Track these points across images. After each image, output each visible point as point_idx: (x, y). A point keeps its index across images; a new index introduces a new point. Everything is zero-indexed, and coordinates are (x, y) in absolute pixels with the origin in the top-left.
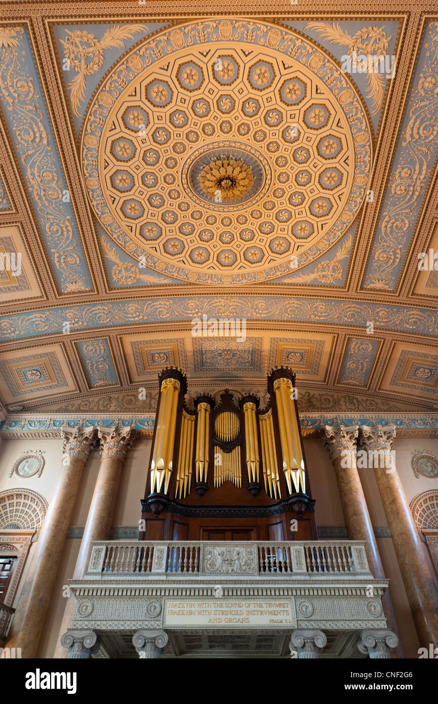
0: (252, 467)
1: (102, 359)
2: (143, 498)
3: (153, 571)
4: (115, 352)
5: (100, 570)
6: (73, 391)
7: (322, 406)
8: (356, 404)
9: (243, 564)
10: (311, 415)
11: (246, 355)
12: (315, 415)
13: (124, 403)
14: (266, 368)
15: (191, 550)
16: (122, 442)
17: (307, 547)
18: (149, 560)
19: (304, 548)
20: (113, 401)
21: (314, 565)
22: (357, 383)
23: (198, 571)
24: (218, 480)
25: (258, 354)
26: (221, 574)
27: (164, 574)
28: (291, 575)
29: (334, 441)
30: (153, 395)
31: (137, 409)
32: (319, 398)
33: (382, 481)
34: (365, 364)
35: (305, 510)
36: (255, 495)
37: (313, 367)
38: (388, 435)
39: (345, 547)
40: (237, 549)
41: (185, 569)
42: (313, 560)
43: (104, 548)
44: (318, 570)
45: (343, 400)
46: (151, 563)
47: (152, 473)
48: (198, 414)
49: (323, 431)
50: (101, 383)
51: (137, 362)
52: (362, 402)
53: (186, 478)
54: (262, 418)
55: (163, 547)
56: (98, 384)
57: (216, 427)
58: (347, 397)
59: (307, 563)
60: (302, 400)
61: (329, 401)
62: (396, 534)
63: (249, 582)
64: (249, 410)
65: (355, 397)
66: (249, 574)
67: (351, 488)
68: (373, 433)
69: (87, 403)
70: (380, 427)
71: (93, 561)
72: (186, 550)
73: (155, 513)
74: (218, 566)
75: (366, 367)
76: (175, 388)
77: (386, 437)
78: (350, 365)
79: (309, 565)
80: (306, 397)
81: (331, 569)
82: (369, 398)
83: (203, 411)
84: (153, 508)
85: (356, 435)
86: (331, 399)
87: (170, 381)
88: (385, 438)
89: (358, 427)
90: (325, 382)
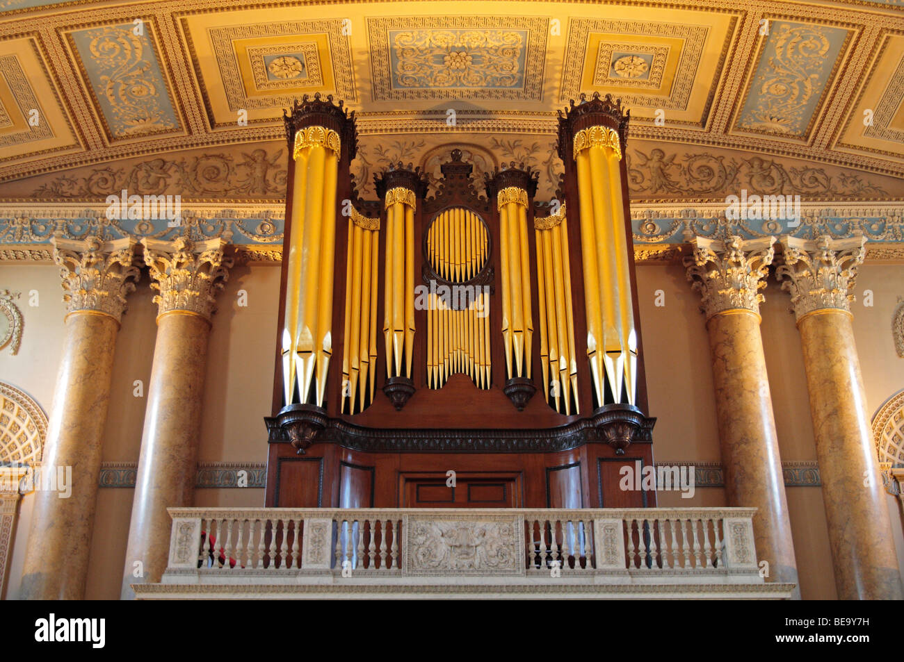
0: (516, 343)
1: (137, 72)
2: (269, 415)
3: (304, 566)
4: (171, 56)
5: (195, 565)
6: (68, 147)
7: (691, 186)
8: (778, 181)
9: (493, 552)
10: (662, 210)
11: (506, 60)
12: (672, 209)
13: (201, 179)
14: (556, 92)
15: (383, 526)
16: (203, 275)
17: (630, 520)
18: (295, 546)
19: (624, 521)
20: (171, 172)
21: (642, 554)
22: (785, 130)
23: (399, 565)
24: (437, 369)
25: (536, 57)
26: (447, 572)
27: (327, 573)
28: (593, 574)
29: (713, 274)
30: (270, 157)
31: (232, 193)
32: (685, 165)
33: (815, 367)
34: (808, 84)
35: (633, 439)
36: (521, 406)
37: (676, 93)
38: (846, 258)
39: (711, 520)
40: (481, 524)
41: (372, 562)
42: (642, 546)
43: (198, 521)
44: (649, 564)
45: (744, 170)
46: (300, 551)
47: (286, 359)
48: (386, 214)
49: (689, 251)
50: (138, 127)
51: (228, 78)
52: (791, 176)
53: (364, 368)
54: (541, 226)
55: (323, 521)
56: (131, 131)
57: (431, 247)
58: (756, 163)
59: (627, 551)
60: (643, 170)
61: (711, 173)
62: (833, 481)
63: (505, 589)
64: (512, 207)
65: (777, 161)
66: (504, 573)
67: (741, 382)
68: (811, 255)
69: (106, 175)
70: (828, 241)
71: (178, 547)
72: (372, 525)
73: (299, 446)
74: (440, 558)
75: (809, 93)
76: (329, 152)
77: (840, 262)
78: (770, 87)
79: (632, 554)
80: (654, 164)
81: (676, 562)
82: (810, 166)
83: (399, 208)
84: (293, 435)
85: (769, 259)
86: (714, 165)
87: (315, 135)
88: (837, 264)
89: (773, 240)
90: (704, 126)
